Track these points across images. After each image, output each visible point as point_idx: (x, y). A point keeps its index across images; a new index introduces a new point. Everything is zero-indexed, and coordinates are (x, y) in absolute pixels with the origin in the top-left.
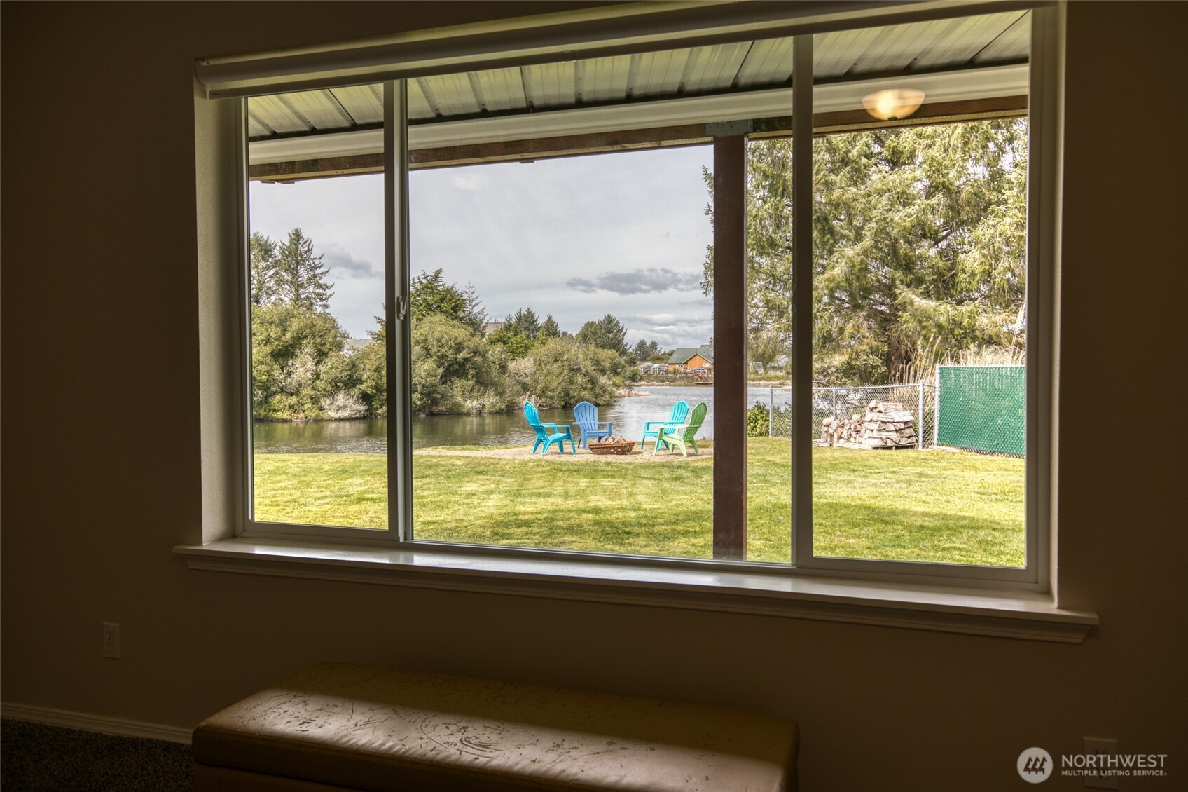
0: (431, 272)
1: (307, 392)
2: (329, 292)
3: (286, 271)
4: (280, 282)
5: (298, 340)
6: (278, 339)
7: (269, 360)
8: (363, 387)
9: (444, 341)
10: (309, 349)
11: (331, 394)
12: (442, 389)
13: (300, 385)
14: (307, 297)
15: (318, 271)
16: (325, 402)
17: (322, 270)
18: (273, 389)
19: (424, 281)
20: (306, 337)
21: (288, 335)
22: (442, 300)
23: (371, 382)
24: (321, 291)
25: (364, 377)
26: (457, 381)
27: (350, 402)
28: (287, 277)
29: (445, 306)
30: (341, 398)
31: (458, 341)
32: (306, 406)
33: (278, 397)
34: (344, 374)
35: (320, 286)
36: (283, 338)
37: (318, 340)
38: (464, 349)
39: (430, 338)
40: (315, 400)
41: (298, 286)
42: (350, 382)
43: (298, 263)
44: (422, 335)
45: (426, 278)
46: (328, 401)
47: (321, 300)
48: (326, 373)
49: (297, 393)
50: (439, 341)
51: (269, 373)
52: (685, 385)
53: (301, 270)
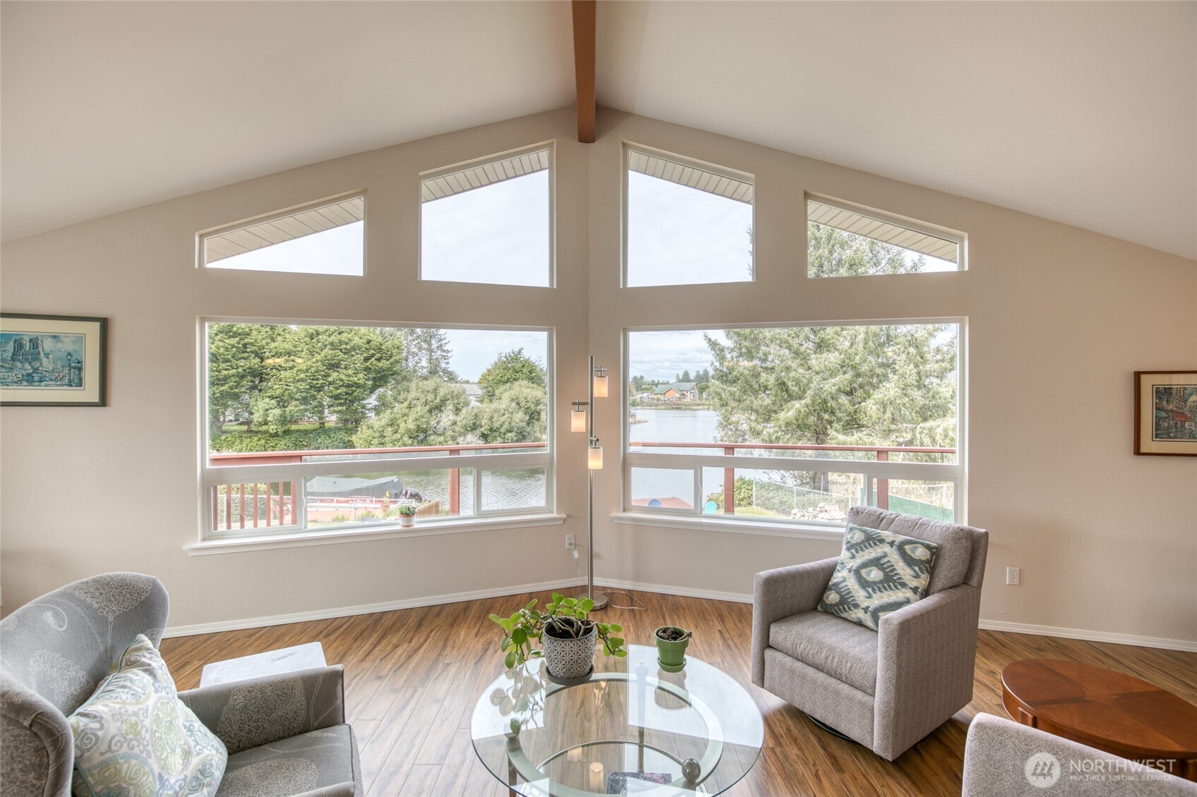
0: (516, 350)
1: (450, 433)
2: (449, 355)
3: (424, 342)
4: (420, 349)
5: (444, 401)
6: (432, 401)
7: (427, 415)
8: (482, 429)
9: (528, 399)
10: (450, 407)
11: (463, 434)
12: (528, 429)
13: (445, 429)
14: (437, 358)
15: (443, 342)
16: (460, 440)
17: (446, 341)
18: (430, 432)
19: (512, 355)
20: (448, 400)
21: (438, 398)
22: (523, 366)
23: (487, 427)
24: (445, 354)
25: (483, 424)
26: (536, 422)
27: (474, 440)
28: (425, 346)
29: (525, 370)
30: (470, 437)
31: (537, 399)
32: (449, 443)
33: (432, 437)
34: (471, 422)
35: (444, 351)
36: (435, 401)
37: (456, 401)
38: (541, 403)
39: (520, 397)
40: (454, 438)
41: (431, 351)
42: (474, 427)
43: (431, 337)
44: (515, 395)
45: (513, 353)
46: (462, 439)
47: (445, 359)
48: (460, 421)
49: (443, 434)
50: (526, 398)
51: (427, 423)
52: (665, 409)
53: (433, 341)
